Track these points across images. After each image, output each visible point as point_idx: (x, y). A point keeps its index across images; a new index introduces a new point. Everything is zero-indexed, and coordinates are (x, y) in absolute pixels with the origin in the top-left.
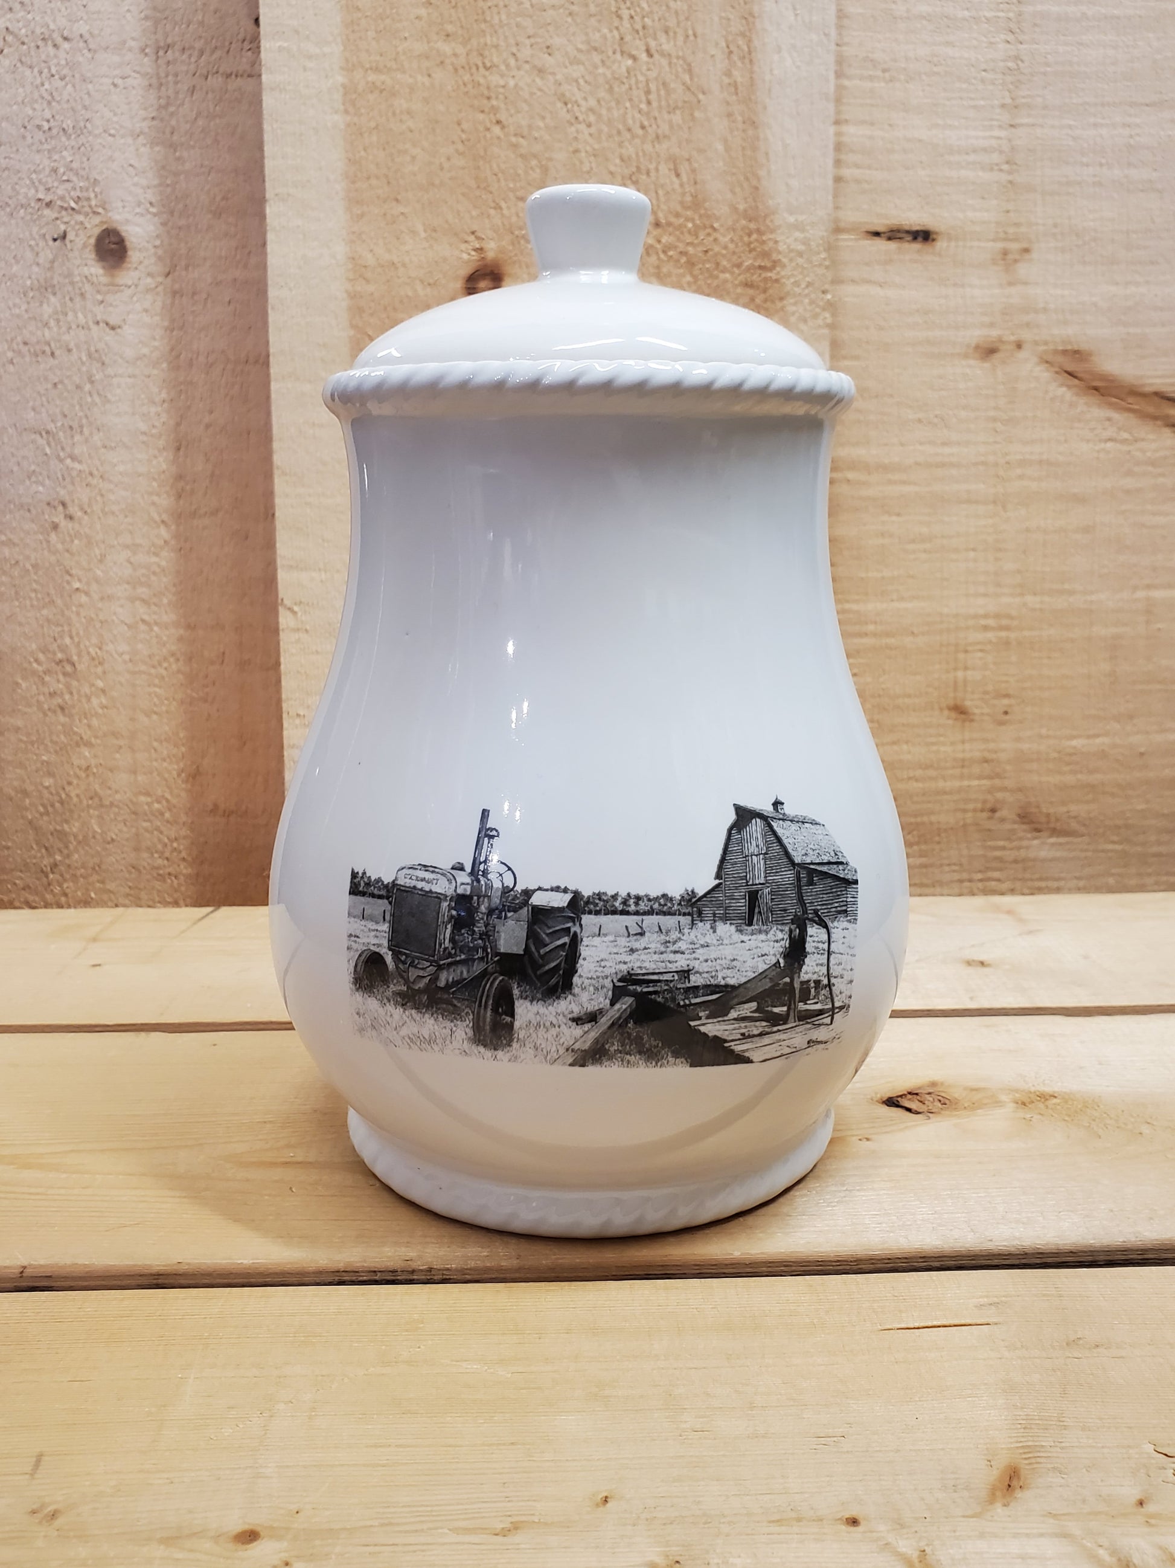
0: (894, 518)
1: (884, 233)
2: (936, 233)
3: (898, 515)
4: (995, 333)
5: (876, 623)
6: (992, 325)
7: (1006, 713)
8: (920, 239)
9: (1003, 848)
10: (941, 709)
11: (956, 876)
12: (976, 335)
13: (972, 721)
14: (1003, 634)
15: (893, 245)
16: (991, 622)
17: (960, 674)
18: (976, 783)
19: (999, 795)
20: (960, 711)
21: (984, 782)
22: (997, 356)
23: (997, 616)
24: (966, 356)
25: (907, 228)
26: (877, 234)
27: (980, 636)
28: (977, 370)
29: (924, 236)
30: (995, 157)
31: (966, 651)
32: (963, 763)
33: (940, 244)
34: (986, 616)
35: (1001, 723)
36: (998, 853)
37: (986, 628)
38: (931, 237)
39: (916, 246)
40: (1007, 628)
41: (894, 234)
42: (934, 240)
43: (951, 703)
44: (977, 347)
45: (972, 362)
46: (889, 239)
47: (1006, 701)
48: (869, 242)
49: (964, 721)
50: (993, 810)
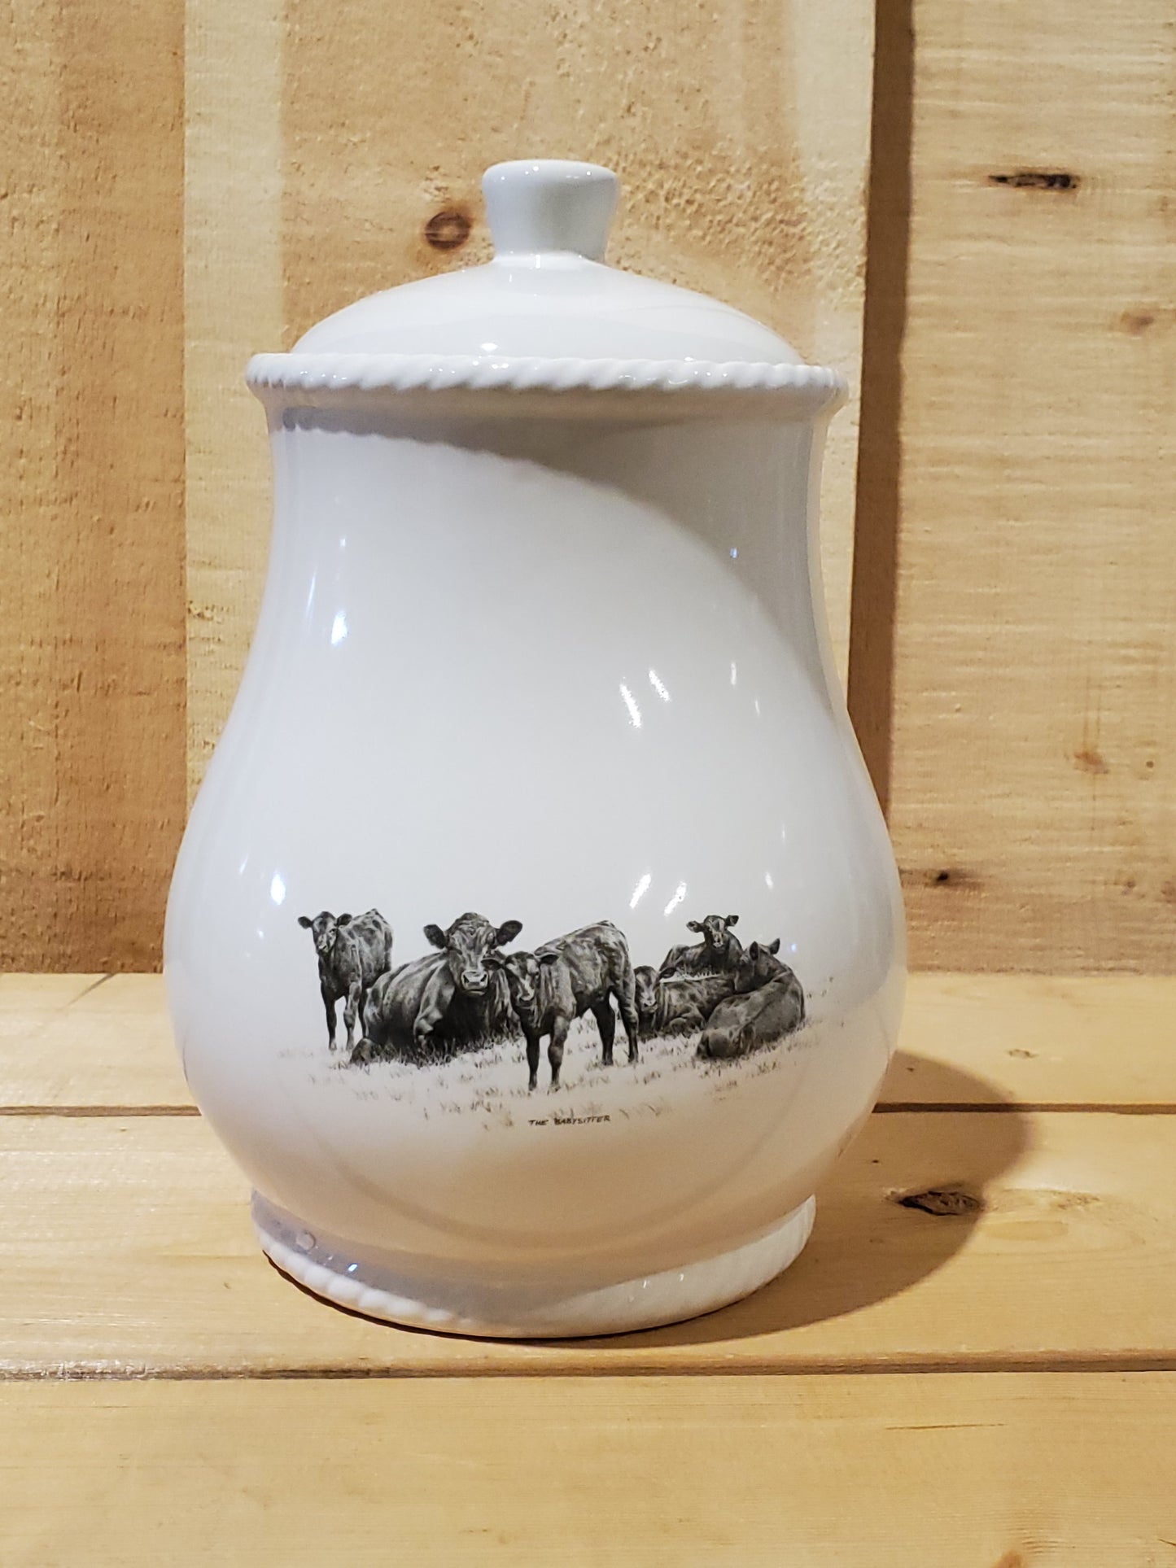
0: (1012, 523)
1: (1012, 178)
2: (1078, 178)
3: (1016, 520)
4: (1148, 300)
5: (985, 649)
6: (1145, 290)
7: (1150, 764)
8: (1057, 185)
9: (1141, 931)
10: (1067, 757)
11: (1080, 963)
12: (1126, 302)
13: (1106, 772)
14: (1150, 668)
15: (1022, 193)
16: (1132, 652)
17: (1092, 715)
18: (1107, 849)
19: (1139, 866)
20: (1090, 760)
21: (1120, 848)
22: (1153, 327)
23: (1145, 645)
24: (1111, 328)
25: (1040, 172)
26: (1002, 179)
27: (1119, 669)
28: (1125, 348)
29: (1063, 182)
30: (1155, 87)
31: (1100, 687)
32: (1094, 825)
33: (1083, 192)
34: (1127, 645)
35: (1144, 777)
36: (1136, 937)
37: (1128, 660)
38: (1072, 183)
39: (1052, 194)
40: (1154, 661)
41: (1026, 180)
42: (1074, 187)
43: (1081, 750)
44: (1125, 317)
45: (1118, 335)
46: (1019, 185)
47: (1150, 750)
48: (996, 189)
49: (1096, 773)
50: (1130, 884)
